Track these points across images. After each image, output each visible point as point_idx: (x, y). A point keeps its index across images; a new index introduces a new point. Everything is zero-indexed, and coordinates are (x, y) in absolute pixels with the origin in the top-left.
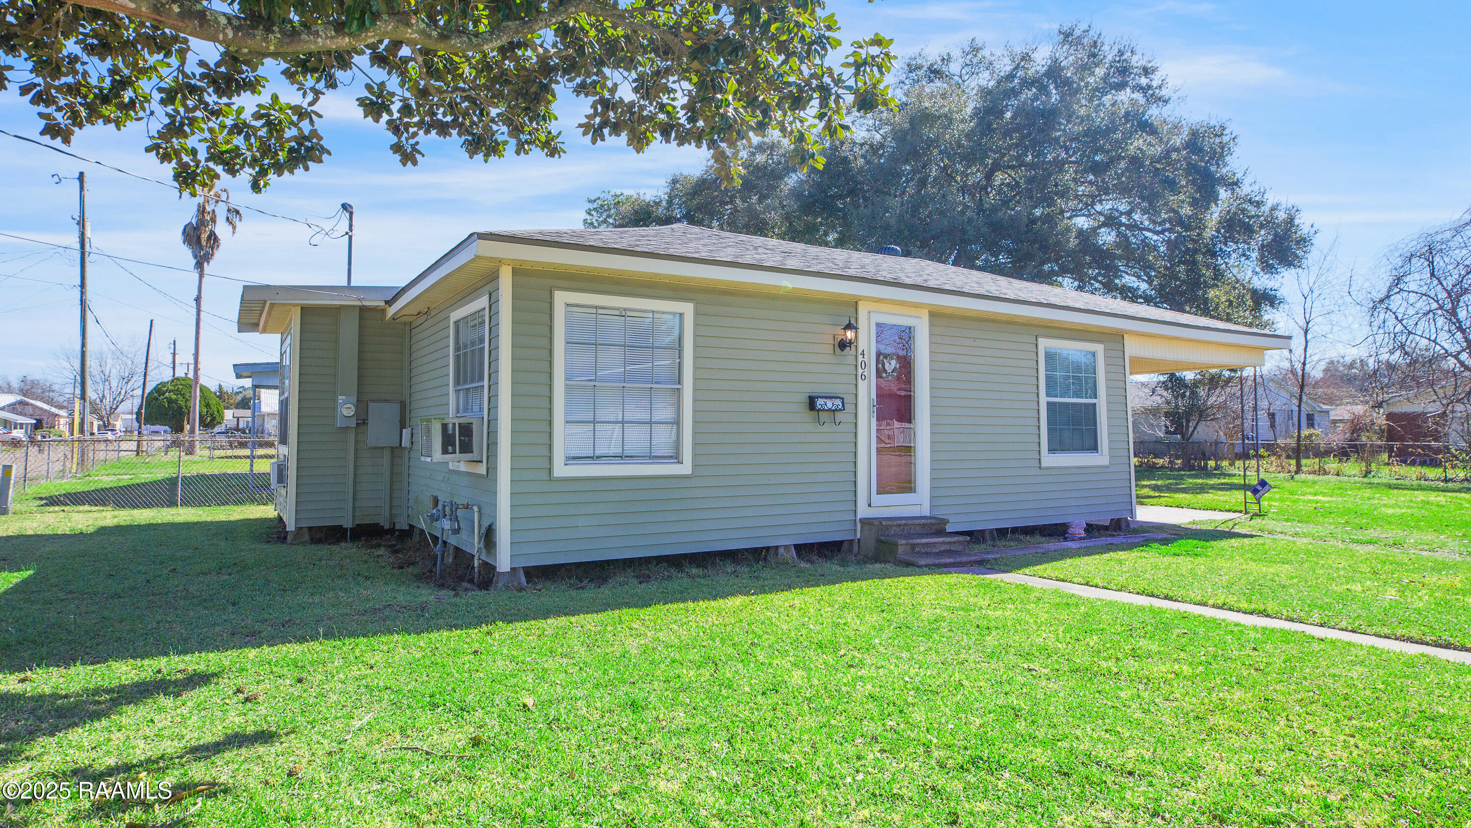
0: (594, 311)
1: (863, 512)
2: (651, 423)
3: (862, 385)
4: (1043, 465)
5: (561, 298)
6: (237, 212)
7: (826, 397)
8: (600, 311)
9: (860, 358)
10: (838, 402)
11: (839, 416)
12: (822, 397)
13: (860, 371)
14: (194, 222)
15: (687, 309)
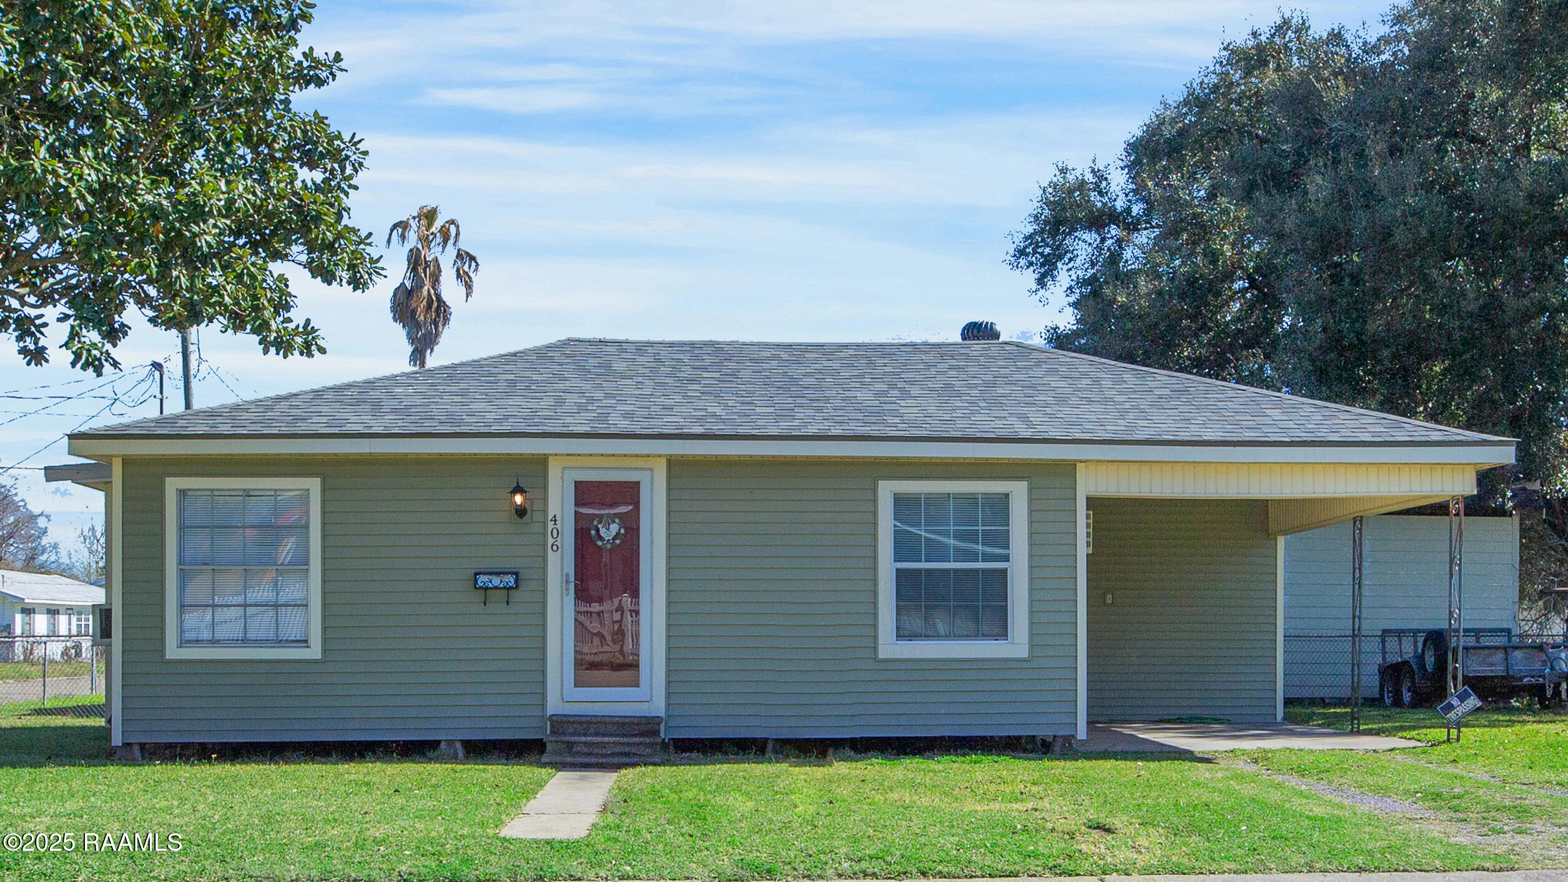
0: (209, 493)
1: (554, 705)
2: (276, 606)
3: (553, 558)
4: (881, 656)
5: (173, 485)
6: (473, 258)
7: (491, 574)
8: (216, 493)
9: (551, 525)
10: (510, 580)
11: (516, 596)
12: (485, 574)
13: (550, 541)
14: (408, 284)
15: (314, 485)
